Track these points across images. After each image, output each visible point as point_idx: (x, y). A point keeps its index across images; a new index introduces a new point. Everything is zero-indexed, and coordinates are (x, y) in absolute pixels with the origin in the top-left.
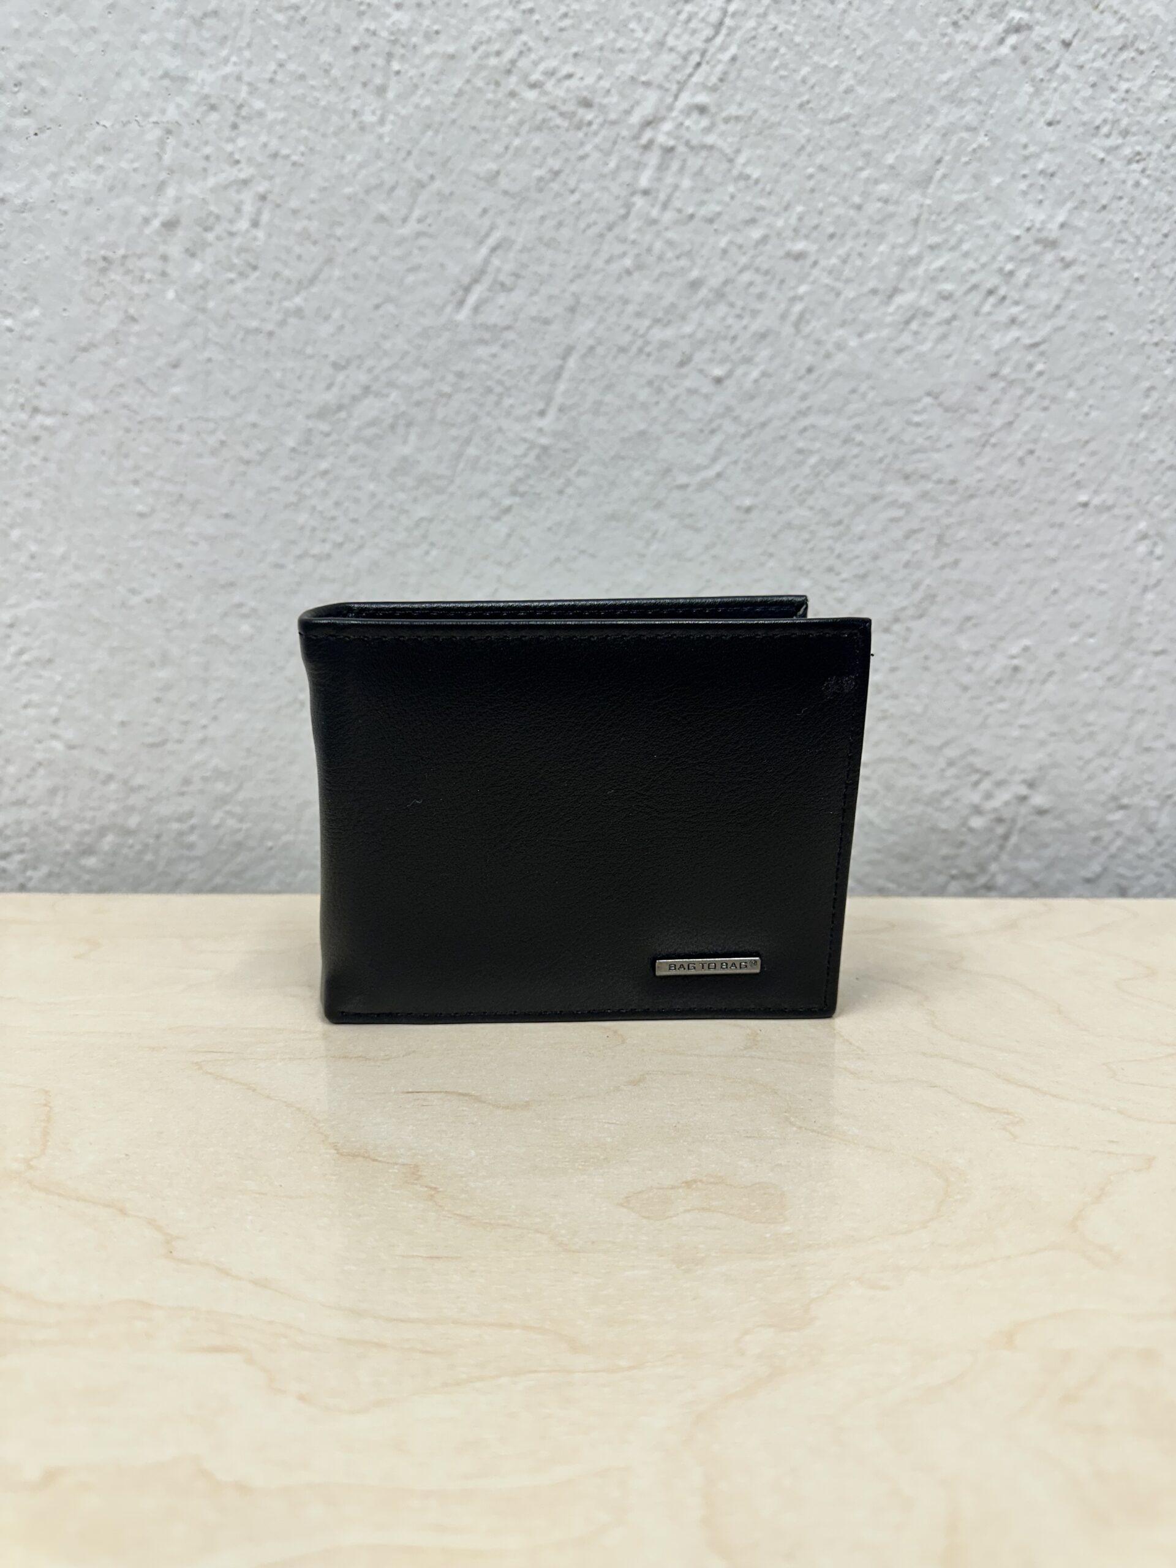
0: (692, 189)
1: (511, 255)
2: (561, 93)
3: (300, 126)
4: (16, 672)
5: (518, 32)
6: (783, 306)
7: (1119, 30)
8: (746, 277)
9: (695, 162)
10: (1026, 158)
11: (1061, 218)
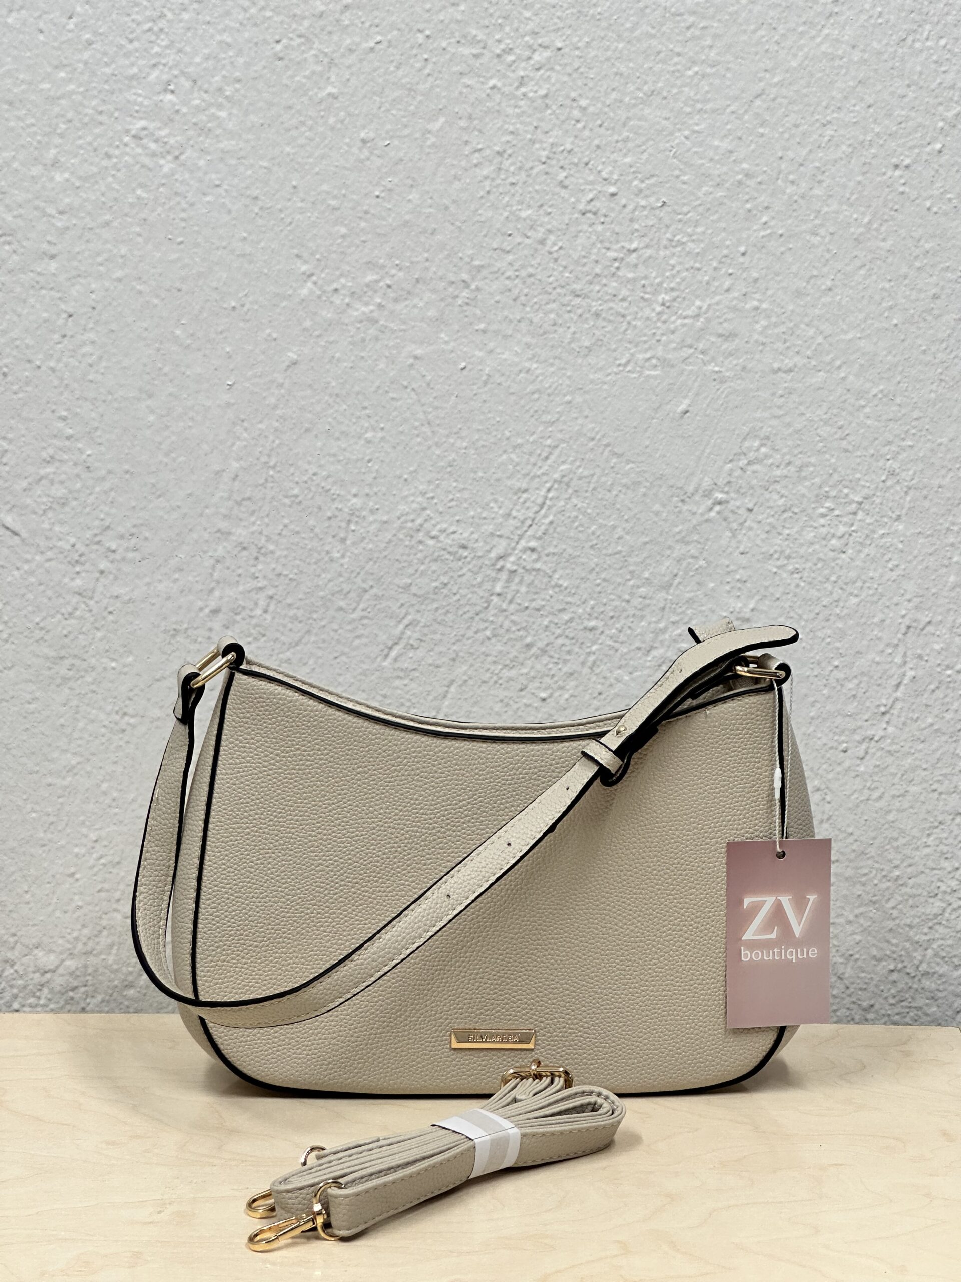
0: (527, 593)
1: (418, 629)
2: (450, 542)
3: (295, 559)
4: (95, 869)
5: (424, 509)
6: (582, 657)
7: (781, 502)
8: (560, 641)
9: (528, 578)
10: (729, 573)
11: (751, 606)
